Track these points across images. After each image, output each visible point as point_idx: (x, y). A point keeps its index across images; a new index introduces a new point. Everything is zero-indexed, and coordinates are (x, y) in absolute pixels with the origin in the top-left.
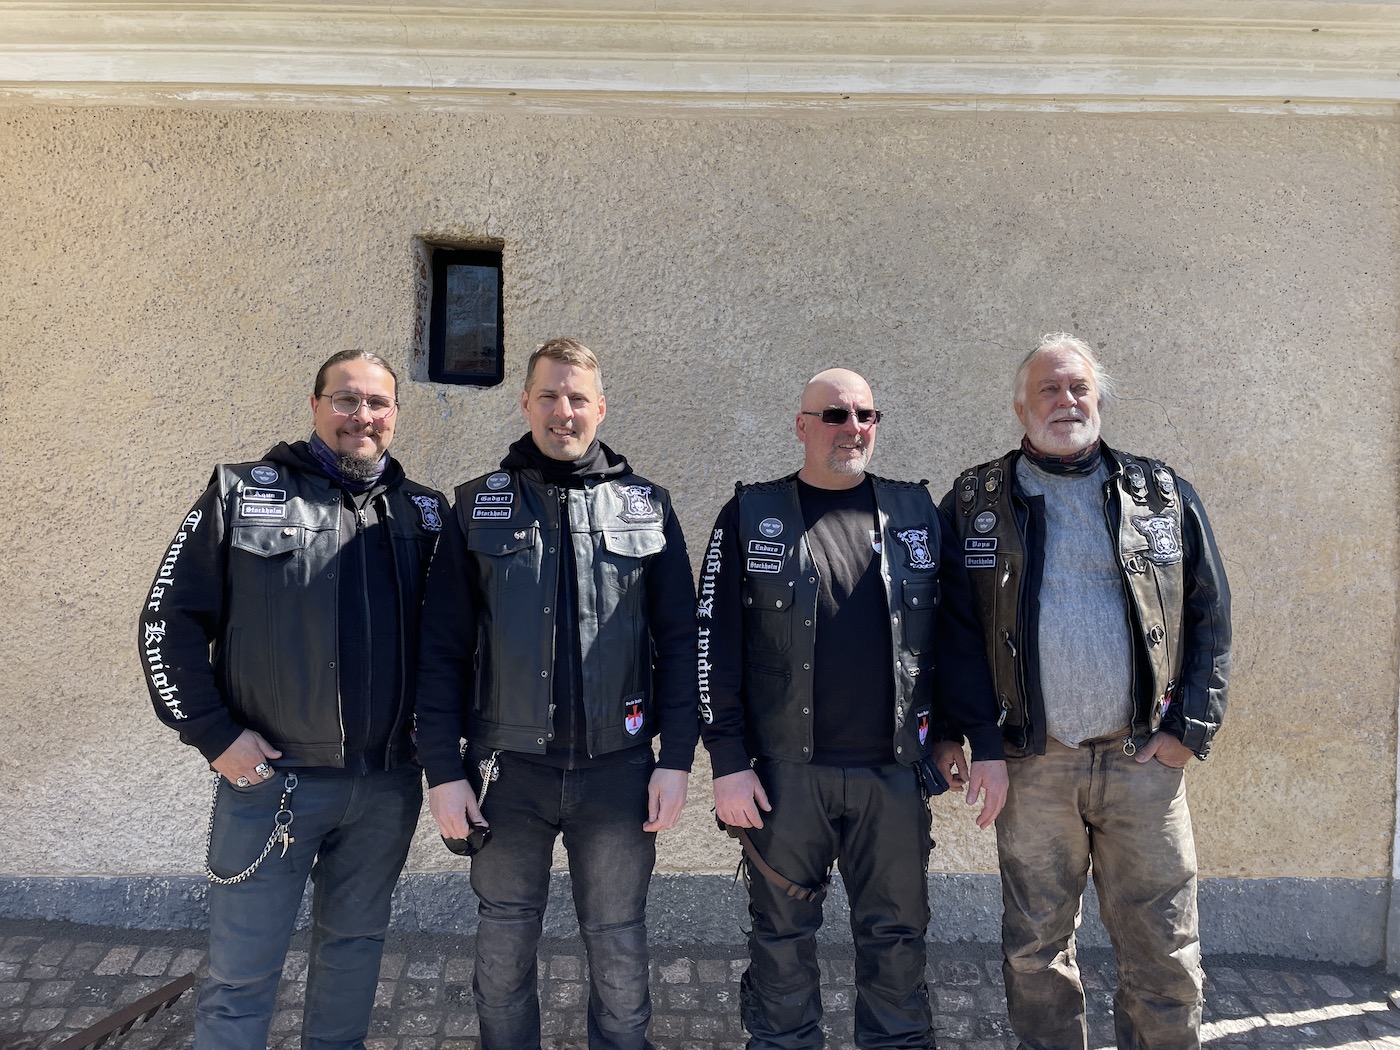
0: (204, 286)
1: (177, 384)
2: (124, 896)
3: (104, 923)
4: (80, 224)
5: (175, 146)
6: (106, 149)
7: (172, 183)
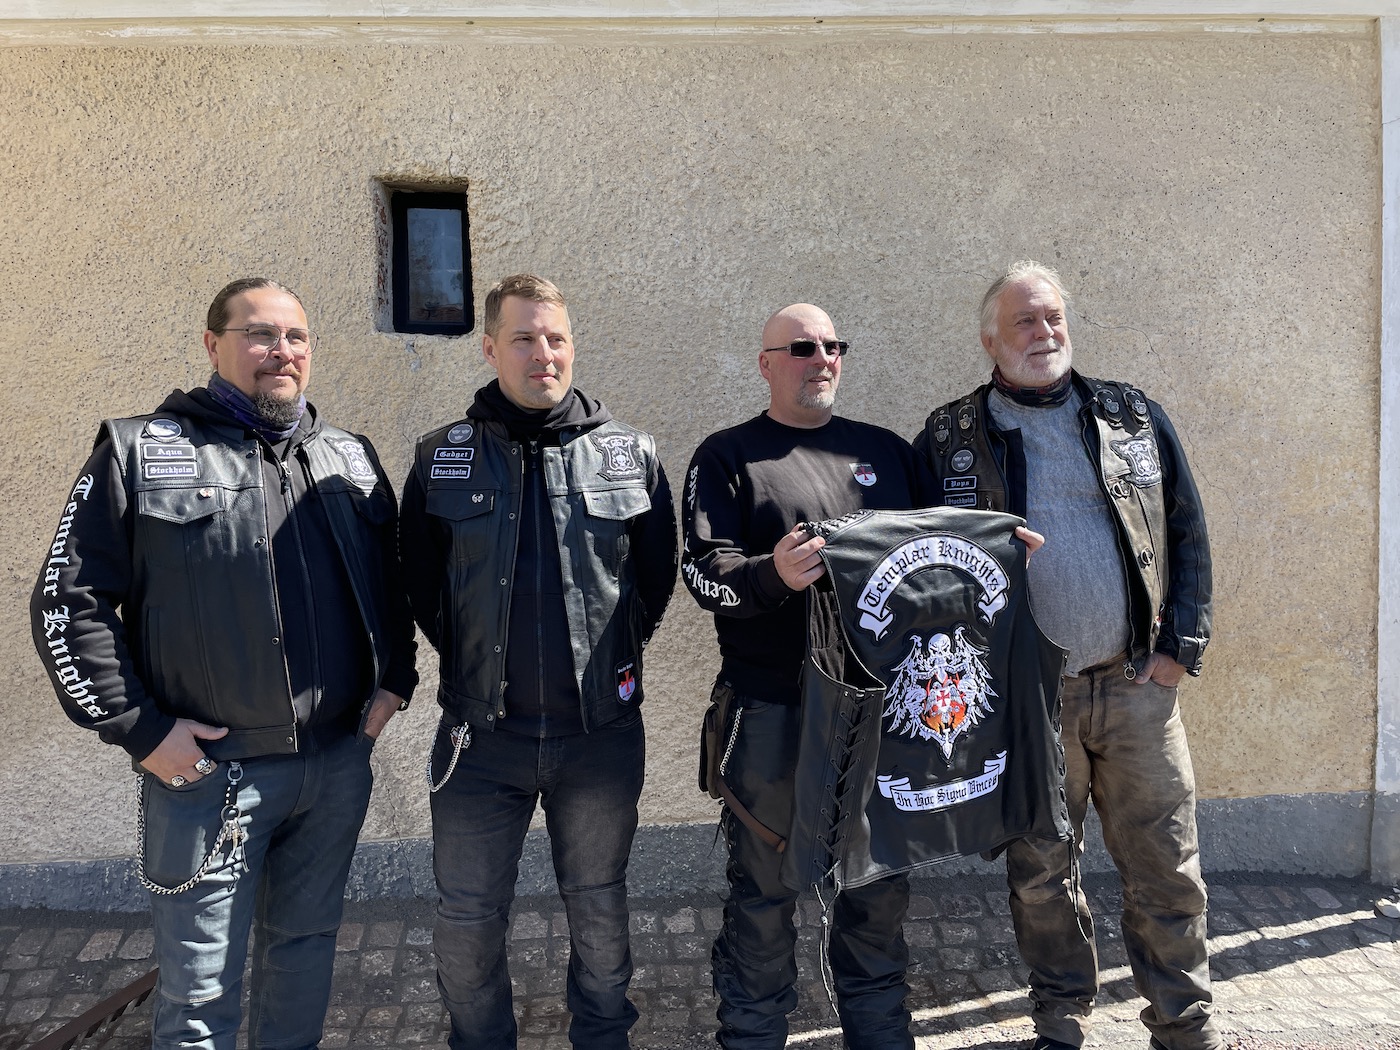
0: (149, 236)
1: (126, 342)
2: (103, 879)
3: (83, 908)
4: (12, 175)
5: (109, 88)
6: (36, 92)
7: (109, 126)
